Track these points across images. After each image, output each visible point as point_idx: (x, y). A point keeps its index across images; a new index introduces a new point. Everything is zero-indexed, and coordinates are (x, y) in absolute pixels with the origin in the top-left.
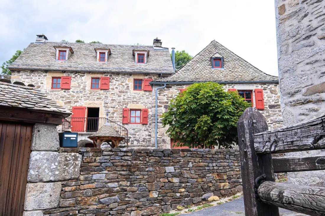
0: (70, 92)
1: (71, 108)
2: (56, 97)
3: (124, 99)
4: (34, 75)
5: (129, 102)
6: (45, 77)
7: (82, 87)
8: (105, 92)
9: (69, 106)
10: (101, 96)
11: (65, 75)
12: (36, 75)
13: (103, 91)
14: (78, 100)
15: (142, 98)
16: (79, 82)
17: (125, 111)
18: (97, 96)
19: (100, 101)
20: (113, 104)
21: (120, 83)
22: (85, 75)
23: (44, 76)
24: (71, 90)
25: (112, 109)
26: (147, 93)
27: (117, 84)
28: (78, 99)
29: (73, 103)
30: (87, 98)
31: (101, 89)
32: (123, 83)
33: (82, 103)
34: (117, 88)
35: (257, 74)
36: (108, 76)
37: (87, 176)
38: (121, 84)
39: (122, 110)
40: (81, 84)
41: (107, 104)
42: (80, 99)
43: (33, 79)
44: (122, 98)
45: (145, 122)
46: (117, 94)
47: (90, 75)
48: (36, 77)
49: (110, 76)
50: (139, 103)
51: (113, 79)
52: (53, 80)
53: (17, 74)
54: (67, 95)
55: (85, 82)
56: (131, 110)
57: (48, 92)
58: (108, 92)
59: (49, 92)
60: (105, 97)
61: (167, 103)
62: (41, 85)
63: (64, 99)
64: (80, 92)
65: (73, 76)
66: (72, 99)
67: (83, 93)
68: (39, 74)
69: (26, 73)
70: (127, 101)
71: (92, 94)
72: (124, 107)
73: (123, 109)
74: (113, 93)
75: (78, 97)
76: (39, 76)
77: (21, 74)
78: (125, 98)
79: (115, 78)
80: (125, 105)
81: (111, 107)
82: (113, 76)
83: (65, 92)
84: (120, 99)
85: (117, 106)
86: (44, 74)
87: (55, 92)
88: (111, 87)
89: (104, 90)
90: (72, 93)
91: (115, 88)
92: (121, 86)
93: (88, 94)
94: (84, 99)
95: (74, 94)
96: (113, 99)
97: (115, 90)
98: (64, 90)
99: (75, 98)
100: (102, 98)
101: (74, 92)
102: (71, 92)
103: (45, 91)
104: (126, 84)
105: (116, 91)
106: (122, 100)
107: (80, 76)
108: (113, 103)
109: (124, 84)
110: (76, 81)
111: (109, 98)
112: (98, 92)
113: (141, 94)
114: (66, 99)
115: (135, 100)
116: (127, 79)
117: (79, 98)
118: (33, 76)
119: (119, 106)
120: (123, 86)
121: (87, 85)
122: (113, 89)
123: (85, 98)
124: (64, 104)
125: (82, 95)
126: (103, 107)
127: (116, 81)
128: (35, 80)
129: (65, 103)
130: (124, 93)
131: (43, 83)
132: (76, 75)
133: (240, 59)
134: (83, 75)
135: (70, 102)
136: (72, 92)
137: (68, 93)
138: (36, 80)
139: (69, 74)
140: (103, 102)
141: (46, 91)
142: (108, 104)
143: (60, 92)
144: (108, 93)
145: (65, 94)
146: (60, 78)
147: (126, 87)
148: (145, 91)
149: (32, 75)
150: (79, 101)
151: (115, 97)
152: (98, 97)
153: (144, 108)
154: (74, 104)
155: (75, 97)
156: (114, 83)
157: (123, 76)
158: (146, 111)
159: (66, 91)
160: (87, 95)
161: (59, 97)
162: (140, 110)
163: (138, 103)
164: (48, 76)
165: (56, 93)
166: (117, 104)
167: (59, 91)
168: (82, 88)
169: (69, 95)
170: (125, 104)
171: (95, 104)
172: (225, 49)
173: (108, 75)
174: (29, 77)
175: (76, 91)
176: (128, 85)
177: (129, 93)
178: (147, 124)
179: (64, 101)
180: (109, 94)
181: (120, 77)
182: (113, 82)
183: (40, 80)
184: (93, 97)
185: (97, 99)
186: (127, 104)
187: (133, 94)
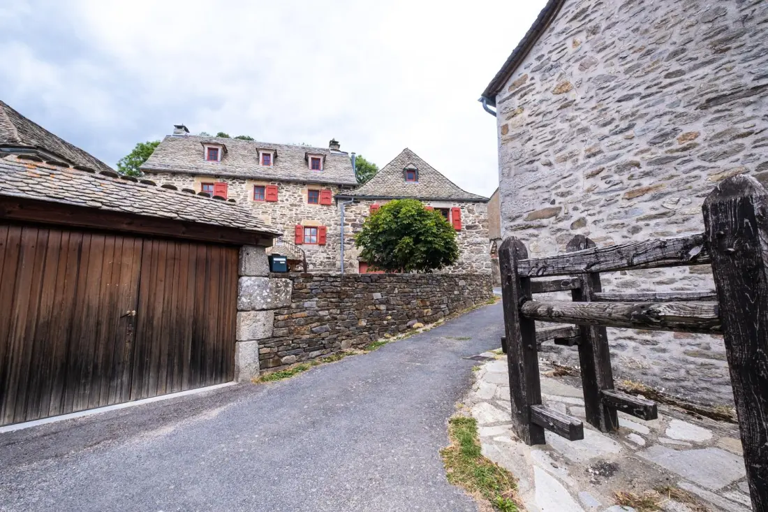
3: (296, 214)
4: (177, 179)
5: (303, 218)
6: (192, 182)
7: (242, 197)
8: (272, 204)
10: (268, 209)
11: (218, 181)
12: (180, 179)
13: (269, 203)
15: (319, 213)
16: (238, 191)
17: (298, 228)
18: (263, 209)
19: (266, 216)
21: (291, 193)
22: (246, 181)
23: (190, 181)
25: (282, 226)
26: (325, 208)
27: (287, 196)
31: (267, 201)
32: (294, 194)
34: (287, 200)
35: (454, 191)
36: (276, 185)
37: (298, 303)
39: (294, 227)
40: (240, 193)
44: (294, 212)
45: (322, 243)
46: (288, 208)
47: (252, 183)
48: (180, 182)
49: (278, 184)
50: (316, 219)
51: (282, 188)
52: (202, 187)
53: (152, 176)
55: (246, 191)
56: (306, 227)
58: (276, 204)
60: (273, 210)
61: (355, 220)
65: (230, 183)
67: (244, 204)
68: (184, 178)
69: (165, 176)
70: (300, 216)
71: (256, 207)
72: (296, 224)
73: (296, 226)
74: (282, 205)
76: (183, 181)
77: (158, 177)
78: (298, 212)
80: (297, 222)
82: (282, 185)
84: (291, 214)
85: (288, 223)
86: (190, 179)
88: (279, 198)
89: (271, 201)
91: (285, 200)
92: (292, 197)
93: (251, 207)
96: (283, 213)
97: (285, 202)
100: (269, 212)
104: (299, 196)
105: (287, 204)
106: (294, 215)
107: (240, 183)
108: (283, 218)
109: (296, 195)
110: (234, 189)
111: (278, 212)
112: (263, 204)
113: (317, 208)
115: (310, 215)
116: (300, 189)
118: (175, 180)
119: (290, 222)
120: (295, 198)
121: (249, 195)
122: (283, 201)
127: (285, 190)
130: (296, 206)
132: (234, 181)
133: (435, 172)
134: (243, 181)
139: (225, 180)
140: (270, 217)
142: (277, 220)
146: (212, 184)
147: (299, 198)
148: (322, 205)
149: (173, 179)
151: (286, 212)
153: (321, 225)
156: (283, 194)
157: (295, 186)
158: (323, 229)
162: (316, 228)
163: (314, 219)
164: (195, 181)
166: (288, 220)
168: (242, 199)
170: (298, 220)
172: (419, 159)
174: (169, 181)
176: (301, 196)
177: (302, 207)
178: (324, 245)
180: (277, 207)
181: (291, 187)
182: (282, 192)
183: (185, 186)
184: (257, 210)
185: (263, 212)
186: (301, 220)
187: (308, 209)
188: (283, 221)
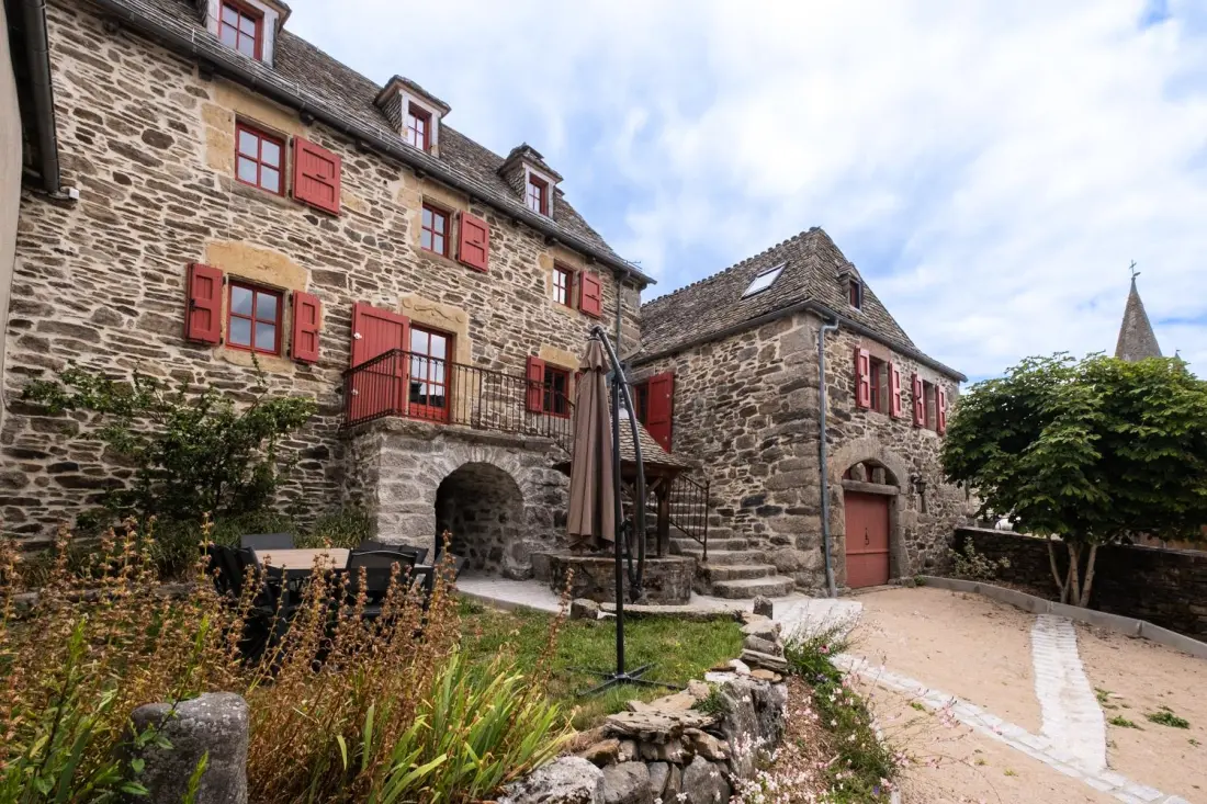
0: (336, 230)
1: (346, 307)
2: (266, 229)
3: (529, 324)
4: (122, 56)
5: (544, 338)
6: (200, 101)
7: (387, 225)
8: (473, 277)
9: (336, 297)
10: (461, 288)
11: (307, 135)
12: (138, 59)
13: (466, 271)
14: (375, 279)
15: (575, 333)
16: (375, 198)
17: (531, 365)
18: (447, 284)
19: (456, 309)
20: (498, 331)
21: (517, 259)
22: (401, 175)
23: (188, 89)
24: (342, 224)
25: (496, 351)
26: (588, 323)
27: (509, 263)
28: (375, 274)
29: (355, 286)
30: (412, 281)
31: (464, 264)
32: (526, 264)
33: (393, 300)
34: (509, 275)
36: (484, 219)
38: (522, 267)
39: (523, 361)
40: (382, 210)
41: (482, 326)
42: (382, 279)
43: (114, 77)
44: (523, 316)
46: (511, 300)
47: (419, 187)
48: (137, 75)
49: (489, 218)
50: (569, 347)
51: (498, 236)
52: (237, 135)
54: (324, 242)
55: (401, 211)
56: (548, 367)
57: (217, 188)
58: (481, 279)
59: (230, 195)
60: (474, 296)
62: (174, 134)
63: (308, 256)
64: (383, 246)
65: (350, 160)
66: (350, 268)
67: (394, 253)
68: (158, 65)
70: (536, 331)
71: (429, 270)
72: (529, 353)
73: (529, 360)
74: (499, 289)
75: (373, 266)
76: (154, 74)
78: (533, 319)
79: (505, 237)
80: (532, 347)
81: (494, 343)
82: (498, 226)
83: (314, 222)
84: (517, 321)
85: (509, 345)
86: (190, 81)
87: (261, 205)
88: (491, 265)
89: (470, 267)
90: (348, 240)
91: (503, 273)
92: (521, 271)
93: (414, 267)
94: (399, 283)
95: (356, 244)
96: (500, 313)
97: (505, 280)
98: (307, 212)
99: (362, 267)
100: (465, 299)
101: (354, 237)
102: (341, 234)
103: (202, 176)
104: (536, 272)
105: (508, 286)
106: (525, 327)
107: (381, 173)
108: (499, 327)
109: (529, 268)
110: (364, 189)
111: (487, 307)
112: (447, 270)
113: (572, 320)
114: (319, 258)
115: (557, 335)
116: (539, 253)
117: (380, 271)
118: (115, 58)
119: (515, 344)
120: (528, 275)
121: (409, 226)
122: (500, 277)
123: (401, 278)
124: (310, 280)
125: (390, 261)
126: (468, 337)
127: (506, 246)
128: (133, 90)
129: (319, 277)
130: (529, 300)
131: (188, 127)
132: (363, 158)
134: (391, 172)
135: (338, 279)
136: (347, 231)
137: (330, 234)
138: (142, 94)
139: (331, 142)
140: (468, 316)
141: (211, 183)
142: (484, 329)
143: (286, 213)
144: (483, 285)
145: (316, 231)
146: (279, 140)
147: (534, 280)
148: (585, 313)
149: (103, 48)
150: (380, 285)
151: (505, 309)
152: (448, 288)
153: (579, 367)
154: (359, 290)
155: (363, 264)
156: (501, 254)
157: (527, 239)
159: (320, 220)
160: (410, 268)
161: (285, 235)
162: (566, 372)
163: (564, 348)
164: (212, 102)
165: (269, 212)
166: (511, 337)
167: (283, 207)
168: (390, 232)
169: (331, 241)
170: (533, 343)
171: (439, 317)
173: (481, 215)
174: (82, 49)
175: (363, 235)
176: (540, 274)
177: (542, 306)
179: (314, 267)
180: (484, 291)
181: (518, 239)
182: (499, 249)
183: (165, 100)
184: (434, 283)
185: (448, 296)
186: (537, 343)
187: (554, 315)
188: (499, 335)
